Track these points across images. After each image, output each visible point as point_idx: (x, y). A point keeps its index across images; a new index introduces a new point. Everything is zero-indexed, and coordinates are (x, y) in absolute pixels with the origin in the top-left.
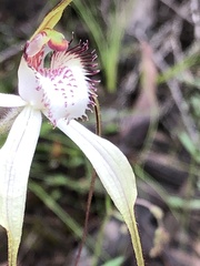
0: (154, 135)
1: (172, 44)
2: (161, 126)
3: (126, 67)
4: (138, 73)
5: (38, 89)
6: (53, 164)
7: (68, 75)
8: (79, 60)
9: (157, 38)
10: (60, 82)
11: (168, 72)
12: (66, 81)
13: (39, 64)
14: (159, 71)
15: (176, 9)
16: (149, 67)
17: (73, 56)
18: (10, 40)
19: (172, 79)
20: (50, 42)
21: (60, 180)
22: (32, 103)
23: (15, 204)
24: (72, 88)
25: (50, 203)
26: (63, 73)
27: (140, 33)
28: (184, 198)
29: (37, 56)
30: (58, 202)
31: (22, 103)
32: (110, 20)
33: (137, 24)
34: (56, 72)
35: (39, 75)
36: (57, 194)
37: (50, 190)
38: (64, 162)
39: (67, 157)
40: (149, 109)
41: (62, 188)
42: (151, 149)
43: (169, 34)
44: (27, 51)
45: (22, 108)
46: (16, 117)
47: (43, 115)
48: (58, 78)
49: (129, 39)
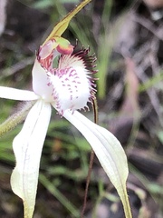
0: (136, 134)
1: (151, 60)
2: (142, 127)
3: (113, 79)
4: (123, 83)
5: (49, 84)
6: (54, 157)
7: (73, 73)
8: (82, 61)
9: (139, 55)
10: (67, 79)
11: (148, 83)
12: (72, 79)
13: (49, 66)
14: (140, 82)
15: (154, 31)
16: (132, 78)
17: (77, 58)
18: (19, 56)
19: (151, 88)
20: (58, 47)
21: (60, 170)
22: (44, 97)
23: (30, 179)
24: (76, 84)
25: (52, 189)
26: (69, 73)
27: (124, 51)
28: (161, 185)
29: (48, 59)
30: (58, 188)
31: (35, 97)
32: (100, 40)
33: (122, 44)
34: (63, 72)
35: (49, 73)
36: (57, 182)
37: (51, 178)
38: (64, 156)
39: (66, 151)
40: (132, 112)
41: (62, 177)
42: (134, 146)
43: (148, 52)
44: (40, 54)
45: (35, 101)
46: (30, 109)
47: (52, 107)
48: (65, 76)
49: (116, 56)
